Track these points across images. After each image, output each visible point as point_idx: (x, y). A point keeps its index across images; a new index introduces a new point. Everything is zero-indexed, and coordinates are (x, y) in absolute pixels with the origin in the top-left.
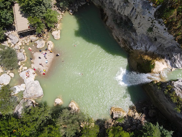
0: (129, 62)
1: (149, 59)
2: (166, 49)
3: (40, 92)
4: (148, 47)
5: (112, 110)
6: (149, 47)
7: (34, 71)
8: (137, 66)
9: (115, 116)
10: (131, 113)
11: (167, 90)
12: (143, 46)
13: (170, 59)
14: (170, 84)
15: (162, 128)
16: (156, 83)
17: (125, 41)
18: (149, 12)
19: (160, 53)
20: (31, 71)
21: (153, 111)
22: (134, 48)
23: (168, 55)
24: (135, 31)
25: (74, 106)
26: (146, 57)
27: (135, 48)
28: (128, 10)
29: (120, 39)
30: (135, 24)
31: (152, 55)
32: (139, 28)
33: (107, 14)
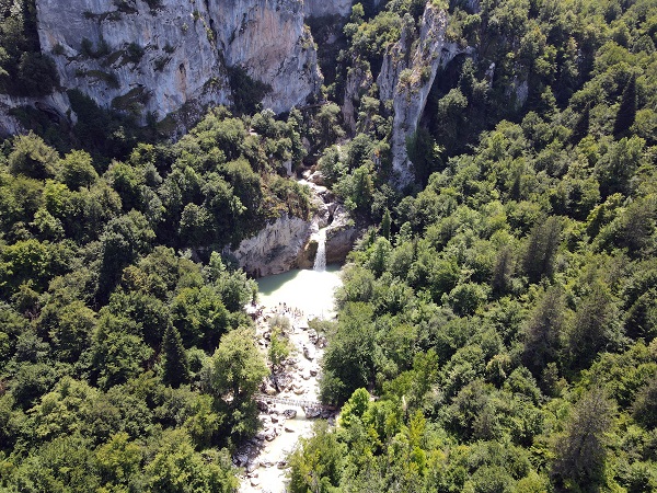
1: (308, 245)
2: (304, 232)
4: (299, 244)
8: (309, 261)
11: (332, 233)
13: (311, 233)
14: (329, 231)
17: (287, 261)
18: (286, 221)
19: (305, 237)
22: (296, 255)
24: (284, 247)
28: (273, 237)
29: (283, 265)
30: (282, 241)
31: (305, 244)
32: (285, 239)
33: (257, 267)
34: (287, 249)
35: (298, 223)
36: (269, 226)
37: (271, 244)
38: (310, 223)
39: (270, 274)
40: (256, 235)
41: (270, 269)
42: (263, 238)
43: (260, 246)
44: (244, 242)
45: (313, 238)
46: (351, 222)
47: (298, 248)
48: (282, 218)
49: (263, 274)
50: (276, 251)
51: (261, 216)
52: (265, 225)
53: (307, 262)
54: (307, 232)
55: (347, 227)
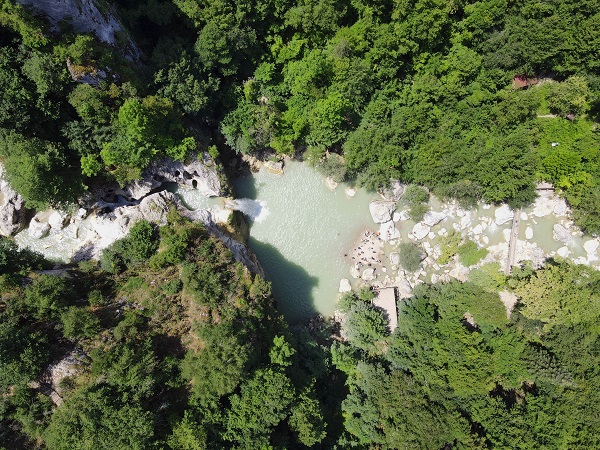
0: (249, 233)
3: (373, 207)
5: (282, 171)
7: (381, 237)
9: (281, 164)
10: (258, 164)
15: (233, 148)
20: (383, 236)
21: (231, 164)
22: (243, 246)
25: (330, 183)
26: (231, 230)
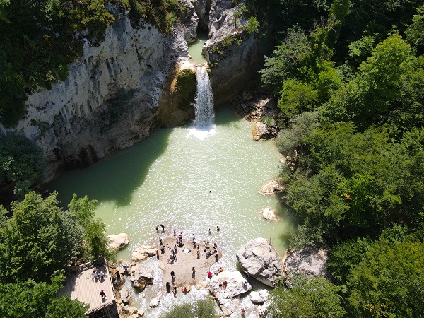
1: (175, 82)
2: (164, 57)
4: (157, 82)
5: (258, 137)
6: (158, 80)
8: (183, 110)
11: (219, 52)
12: (156, 89)
13: (177, 56)
14: (211, 48)
16: (209, 70)
17: (142, 120)
18: (127, 33)
19: (168, 67)
22: (156, 104)
23: (172, 57)
24: (132, 92)
26: (172, 86)
27: (156, 102)
28: (105, 77)
29: (136, 128)
30: (125, 82)
31: (169, 79)
32: (131, 77)
33: (85, 144)
34: (138, 96)
35: (149, 37)
36: (89, 51)
37: (104, 90)
38: (170, 37)
39: (114, 150)
40: (63, 77)
41: (112, 141)
42: (80, 81)
43: (81, 98)
44: (34, 99)
45: (185, 65)
46: (252, 24)
47: (159, 91)
48: (118, 26)
49: (101, 154)
50: (118, 103)
51: (62, 24)
52: (79, 47)
53: (178, 114)
54: (170, 57)
55: (245, 35)
